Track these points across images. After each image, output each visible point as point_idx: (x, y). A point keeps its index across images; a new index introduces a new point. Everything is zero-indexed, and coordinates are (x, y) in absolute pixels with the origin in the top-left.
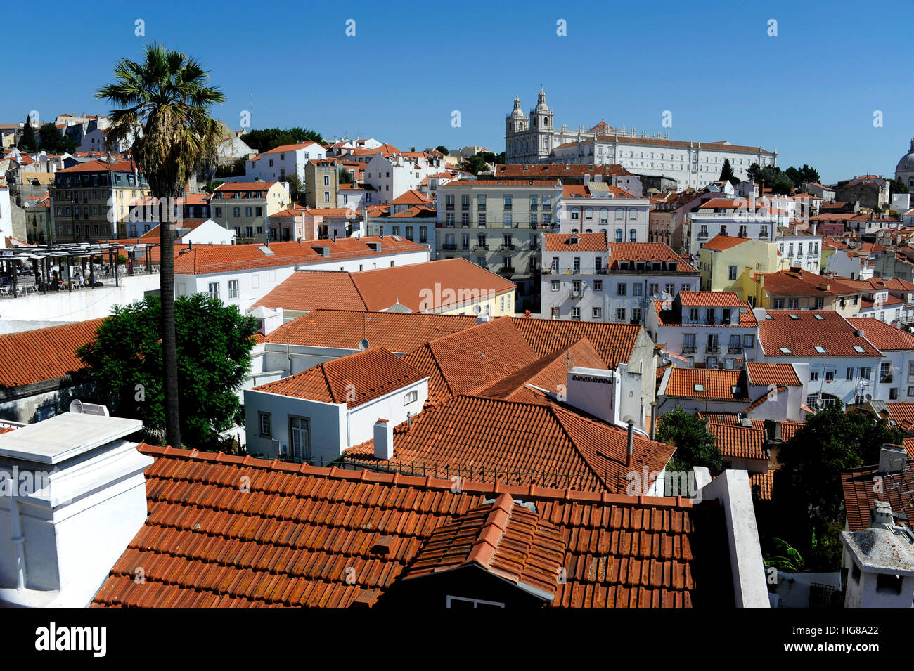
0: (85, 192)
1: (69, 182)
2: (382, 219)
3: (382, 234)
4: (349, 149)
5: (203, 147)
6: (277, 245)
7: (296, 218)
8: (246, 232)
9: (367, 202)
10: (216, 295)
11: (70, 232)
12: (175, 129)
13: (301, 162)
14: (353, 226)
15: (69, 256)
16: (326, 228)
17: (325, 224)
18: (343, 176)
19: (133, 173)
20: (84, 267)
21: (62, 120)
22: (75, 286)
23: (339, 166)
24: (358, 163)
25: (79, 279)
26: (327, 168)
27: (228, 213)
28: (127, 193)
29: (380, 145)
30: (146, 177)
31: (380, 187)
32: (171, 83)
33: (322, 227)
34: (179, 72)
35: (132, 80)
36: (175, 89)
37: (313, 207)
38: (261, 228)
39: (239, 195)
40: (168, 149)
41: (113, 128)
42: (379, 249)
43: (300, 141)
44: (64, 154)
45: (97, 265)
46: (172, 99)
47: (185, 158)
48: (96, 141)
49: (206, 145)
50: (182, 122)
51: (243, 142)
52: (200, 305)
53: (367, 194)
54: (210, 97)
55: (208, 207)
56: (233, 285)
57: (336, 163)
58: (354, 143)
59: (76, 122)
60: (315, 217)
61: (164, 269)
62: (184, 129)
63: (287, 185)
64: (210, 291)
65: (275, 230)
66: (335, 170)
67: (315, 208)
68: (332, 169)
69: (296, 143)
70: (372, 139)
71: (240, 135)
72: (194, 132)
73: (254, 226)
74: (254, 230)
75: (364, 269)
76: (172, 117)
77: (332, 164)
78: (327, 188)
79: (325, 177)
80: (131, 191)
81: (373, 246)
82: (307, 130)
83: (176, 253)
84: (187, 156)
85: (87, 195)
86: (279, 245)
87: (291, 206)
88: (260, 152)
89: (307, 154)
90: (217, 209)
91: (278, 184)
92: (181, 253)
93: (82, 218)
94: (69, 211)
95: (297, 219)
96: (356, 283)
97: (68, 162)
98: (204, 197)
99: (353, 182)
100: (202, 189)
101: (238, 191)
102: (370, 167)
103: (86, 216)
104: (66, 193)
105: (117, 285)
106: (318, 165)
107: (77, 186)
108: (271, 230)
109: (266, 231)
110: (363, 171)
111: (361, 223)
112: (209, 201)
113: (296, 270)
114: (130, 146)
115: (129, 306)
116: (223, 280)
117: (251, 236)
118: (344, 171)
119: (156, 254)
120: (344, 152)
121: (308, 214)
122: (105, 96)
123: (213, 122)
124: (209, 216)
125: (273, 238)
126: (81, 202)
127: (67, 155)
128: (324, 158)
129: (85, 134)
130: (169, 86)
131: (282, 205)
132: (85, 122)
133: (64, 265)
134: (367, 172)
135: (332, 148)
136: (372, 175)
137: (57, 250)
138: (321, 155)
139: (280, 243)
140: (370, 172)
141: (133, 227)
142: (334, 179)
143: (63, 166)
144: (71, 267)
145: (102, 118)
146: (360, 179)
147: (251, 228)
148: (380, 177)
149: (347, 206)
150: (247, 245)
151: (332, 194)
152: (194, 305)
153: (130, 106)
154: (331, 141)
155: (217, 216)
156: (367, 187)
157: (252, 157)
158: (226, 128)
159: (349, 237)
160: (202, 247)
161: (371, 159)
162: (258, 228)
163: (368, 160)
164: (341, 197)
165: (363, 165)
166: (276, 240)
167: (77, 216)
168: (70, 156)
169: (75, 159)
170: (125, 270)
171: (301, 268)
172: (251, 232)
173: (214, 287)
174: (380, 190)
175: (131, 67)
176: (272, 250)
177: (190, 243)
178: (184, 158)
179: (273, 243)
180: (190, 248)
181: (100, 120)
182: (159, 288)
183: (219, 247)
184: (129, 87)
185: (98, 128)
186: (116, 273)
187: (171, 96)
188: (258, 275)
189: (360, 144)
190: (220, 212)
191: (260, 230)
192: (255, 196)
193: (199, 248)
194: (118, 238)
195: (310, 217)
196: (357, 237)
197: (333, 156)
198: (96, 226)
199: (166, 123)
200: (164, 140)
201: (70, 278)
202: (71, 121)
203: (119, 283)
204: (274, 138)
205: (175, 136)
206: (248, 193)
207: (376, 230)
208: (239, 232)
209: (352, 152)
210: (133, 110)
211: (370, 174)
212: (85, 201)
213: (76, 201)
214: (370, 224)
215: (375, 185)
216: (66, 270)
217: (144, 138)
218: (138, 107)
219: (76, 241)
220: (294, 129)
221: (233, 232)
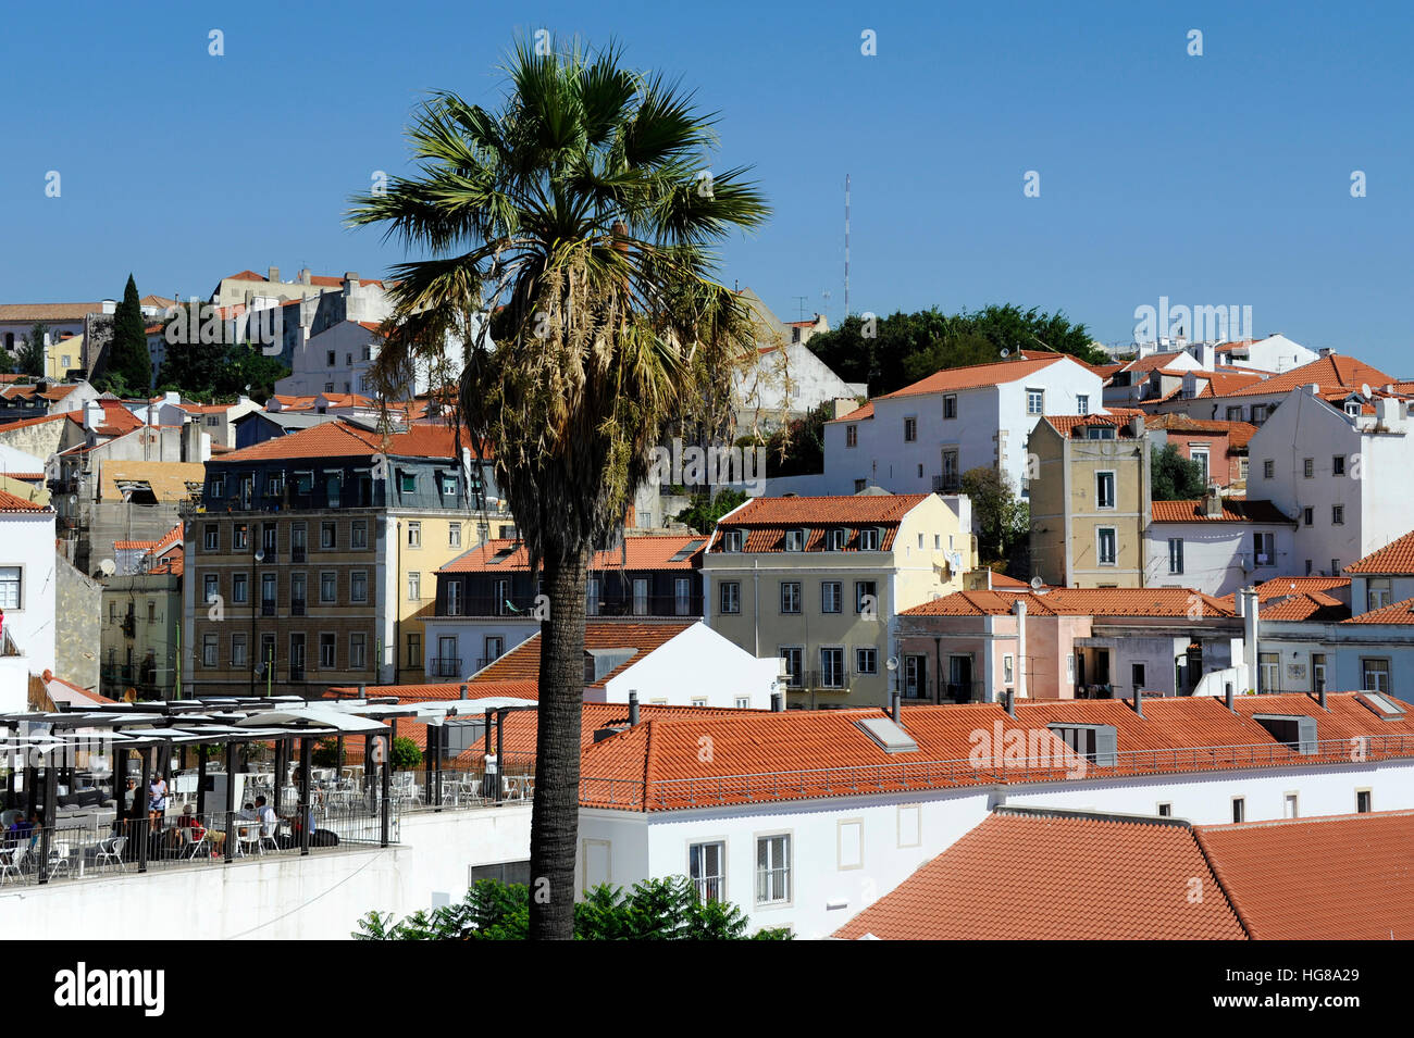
0: (298, 526)
1: (248, 491)
2: (1318, 629)
3: (1318, 685)
4: (1189, 378)
5: (689, 382)
6: (926, 716)
7: (994, 619)
8: (821, 668)
9: (1257, 566)
10: (712, 888)
11: (241, 656)
12: (600, 322)
13: (1015, 423)
14: (1205, 651)
15: (232, 742)
16: (1102, 657)
17: (1097, 643)
18: (1165, 470)
19: (457, 463)
20: (280, 780)
21: (235, 293)
22: (245, 845)
23: (1153, 437)
24: (1225, 425)
25: (262, 819)
26: (1107, 445)
27: (761, 601)
28: (435, 528)
29: (1309, 357)
30: (502, 480)
31: (1309, 513)
32: (588, 171)
33: (1088, 654)
34: (616, 135)
35: (466, 164)
36: (602, 191)
37: (1057, 581)
38: (872, 654)
39: (799, 538)
40: (575, 389)
41: (403, 320)
42: (1309, 743)
43: (1012, 350)
44: (236, 403)
45: (325, 773)
46: (593, 225)
47: (629, 418)
48: (340, 359)
49: (698, 376)
50: (622, 297)
51: (815, 361)
52: (660, 924)
53: (1257, 538)
54: (714, 211)
55: (695, 578)
56: (773, 851)
57: (1140, 426)
58: (1209, 354)
59: (281, 298)
60: (1061, 620)
61: (548, 793)
62: (630, 323)
63: (965, 504)
64: (694, 870)
65: (922, 660)
66: (1137, 453)
67: (1063, 585)
68: (1126, 447)
69: (997, 359)
70: (1278, 339)
71: (806, 336)
72: (660, 330)
73: (849, 645)
74: (850, 662)
75: (1251, 815)
76: (592, 283)
77: (1127, 432)
78: (1105, 518)
79: (1101, 477)
80: (445, 524)
81: (1284, 732)
82: (1039, 315)
83: (587, 737)
84: (636, 415)
85: (303, 538)
86: (936, 715)
87: (977, 578)
88: (872, 393)
89: (1036, 398)
90: (724, 586)
91: (934, 501)
92: (601, 736)
93: (283, 613)
94: (244, 588)
95: (998, 624)
96: (1217, 865)
97: (250, 429)
98: (685, 544)
99: (1205, 494)
100: (680, 519)
101: (797, 527)
102: (1268, 441)
103: (298, 607)
104: (238, 527)
105: (385, 843)
106: (1076, 433)
107: (275, 504)
108: (908, 660)
109: (891, 667)
110: (1245, 453)
111: (1236, 644)
112: (698, 560)
113: (995, 806)
114: (455, 375)
115: (419, 921)
116: (738, 833)
117: (839, 680)
118: (1170, 452)
119: (522, 740)
120: (1169, 387)
121: (1037, 608)
122: (379, 215)
123: (724, 298)
124: (696, 611)
125: (913, 690)
126: (284, 559)
127: (246, 406)
128: (1097, 408)
129: (307, 335)
130: (585, 183)
131: (947, 574)
132: (309, 298)
133: (215, 769)
134: (1258, 455)
135: (1127, 376)
136: (1276, 467)
137: (198, 721)
138: (1085, 398)
139: (939, 708)
140: (1268, 457)
141: (446, 643)
142: (1131, 483)
143: (232, 442)
144: (239, 778)
145: (363, 284)
146: (1230, 482)
147: (839, 654)
148: (1308, 474)
149: (1183, 581)
150: (825, 713)
151: (1125, 539)
152: (640, 924)
153: (458, 248)
154: (1123, 350)
155: (724, 609)
156: (1256, 511)
157: (844, 411)
158: (763, 315)
159: (1190, 694)
160: (674, 718)
161: (1272, 409)
162: (862, 653)
163: (1261, 412)
164: (1158, 549)
165: (1240, 431)
166: (922, 696)
167: (269, 606)
168: (256, 407)
169: (271, 417)
170: (414, 790)
171: (1012, 801)
172: (839, 668)
173: (707, 857)
174: (1309, 521)
175: (464, 120)
176: (912, 733)
177: (633, 703)
178: (625, 419)
179: (913, 709)
180: (631, 719)
181: (357, 292)
182: (526, 855)
183: (729, 717)
184: (459, 187)
185: (350, 316)
186: (385, 802)
187: (590, 214)
188: (860, 822)
189: (1230, 357)
190: (736, 597)
191: (868, 661)
192: (855, 544)
193: (660, 720)
194: (397, 682)
195: (1047, 616)
196: (1222, 693)
197: (1129, 402)
198: (329, 639)
199: (571, 301)
200: (564, 360)
201: (230, 816)
202: (264, 294)
203: (391, 837)
204: (924, 341)
205: (599, 345)
206: (830, 534)
207: (1296, 669)
208: (798, 666)
209: (1201, 386)
210: (468, 262)
211: (1268, 465)
212: (298, 554)
213: (269, 553)
214: (1269, 647)
215: (1284, 503)
216: (220, 786)
217: (502, 355)
218: (483, 252)
219: (258, 689)
220: (991, 312)
221: (777, 666)
